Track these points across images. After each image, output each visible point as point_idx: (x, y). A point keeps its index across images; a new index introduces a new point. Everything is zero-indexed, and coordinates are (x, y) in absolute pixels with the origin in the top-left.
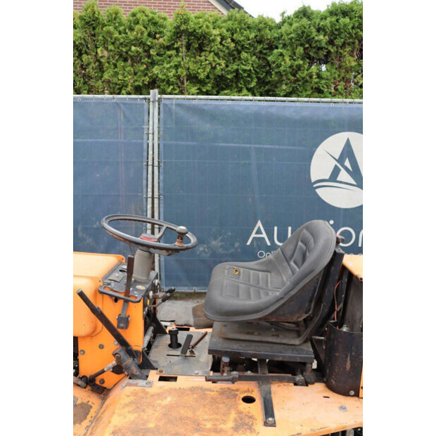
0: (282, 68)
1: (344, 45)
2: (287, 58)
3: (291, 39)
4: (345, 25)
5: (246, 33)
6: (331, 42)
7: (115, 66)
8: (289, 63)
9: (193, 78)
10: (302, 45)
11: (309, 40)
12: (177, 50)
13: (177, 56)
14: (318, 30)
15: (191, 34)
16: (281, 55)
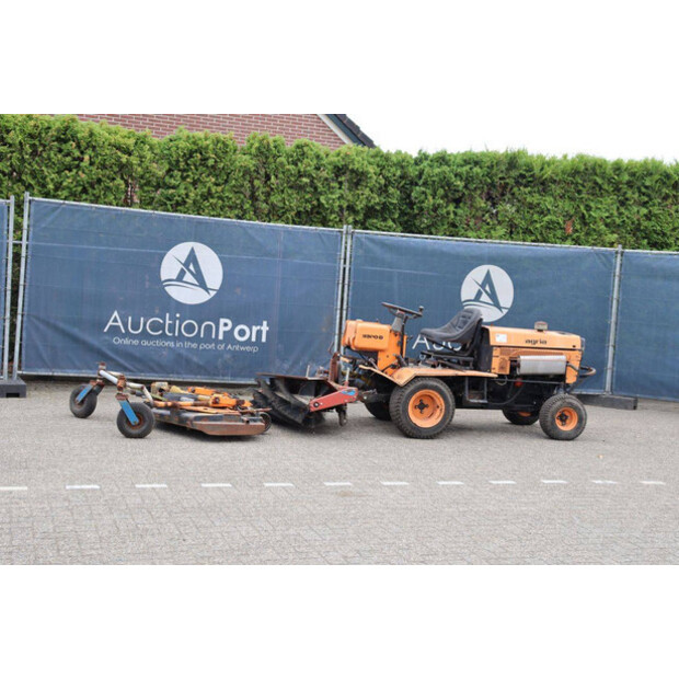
0: (425, 205)
1: (475, 188)
2: (430, 198)
3: (434, 182)
4: (477, 174)
5: (393, 169)
6: (466, 187)
7: (282, 191)
8: (432, 201)
9: (351, 209)
10: (442, 187)
11: (449, 184)
12: (341, 183)
13: (340, 188)
14: (456, 175)
15: (352, 171)
16: (424, 193)
